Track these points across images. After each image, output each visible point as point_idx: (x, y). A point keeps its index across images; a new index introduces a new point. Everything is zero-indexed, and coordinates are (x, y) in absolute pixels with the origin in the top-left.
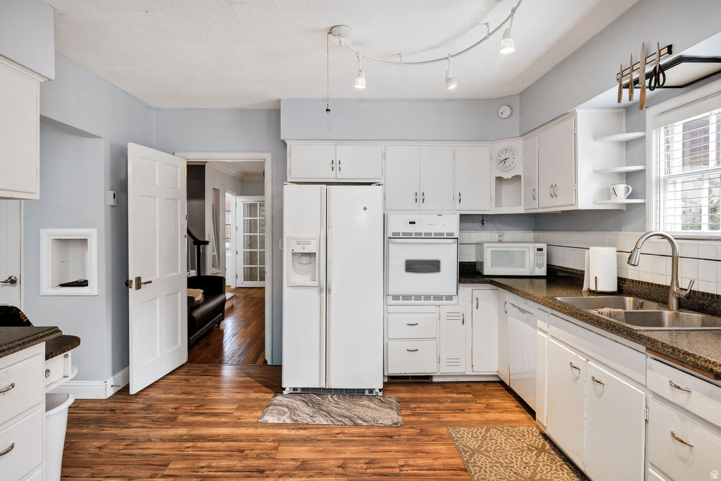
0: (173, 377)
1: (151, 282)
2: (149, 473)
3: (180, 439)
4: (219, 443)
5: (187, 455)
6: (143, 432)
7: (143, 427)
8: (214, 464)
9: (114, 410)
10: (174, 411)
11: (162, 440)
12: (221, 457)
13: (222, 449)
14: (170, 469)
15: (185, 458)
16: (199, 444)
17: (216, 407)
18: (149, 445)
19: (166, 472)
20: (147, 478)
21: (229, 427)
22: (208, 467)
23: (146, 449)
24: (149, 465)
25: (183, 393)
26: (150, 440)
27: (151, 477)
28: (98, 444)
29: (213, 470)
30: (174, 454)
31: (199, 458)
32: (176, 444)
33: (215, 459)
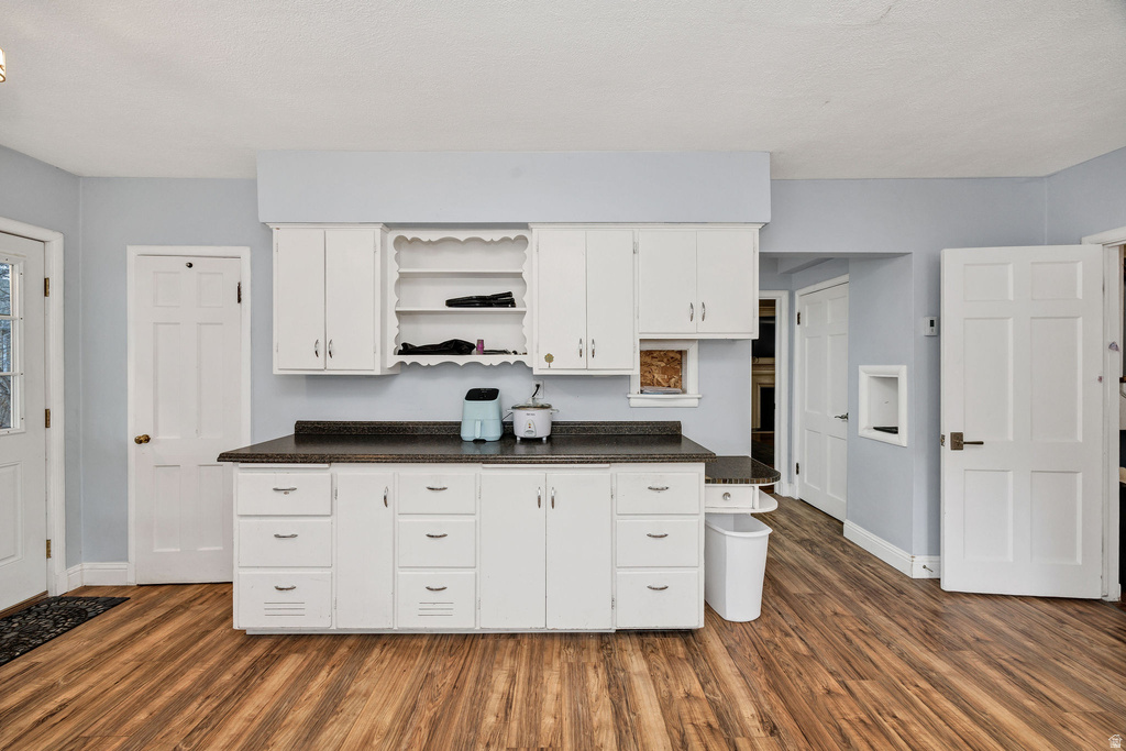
0: (1045, 606)
1: (982, 443)
2: (835, 667)
3: (925, 672)
4: (966, 718)
5: (900, 691)
6: (896, 631)
7: (905, 629)
8: (914, 729)
9: (903, 593)
10: (972, 640)
11: (901, 655)
12: (938, 733)
13: (958, 727)
14: (859, 684)
15: (893, 689)
16: (936, 696)
17: (1048, 683)
18: (881, 648)
19: (850, 683)
20: (827, 669)
21: (1022, 718)
22: (902, 724)
23: (871, 648)
24: (848, 662)
25: (1023, 632)
26: (888, 645)
27: (831, 673)
28: (839, 609)
29: (901, 731)
30: (888, 677)
31: (909, 704)
32: (908, 671)
33: (925, 726)
